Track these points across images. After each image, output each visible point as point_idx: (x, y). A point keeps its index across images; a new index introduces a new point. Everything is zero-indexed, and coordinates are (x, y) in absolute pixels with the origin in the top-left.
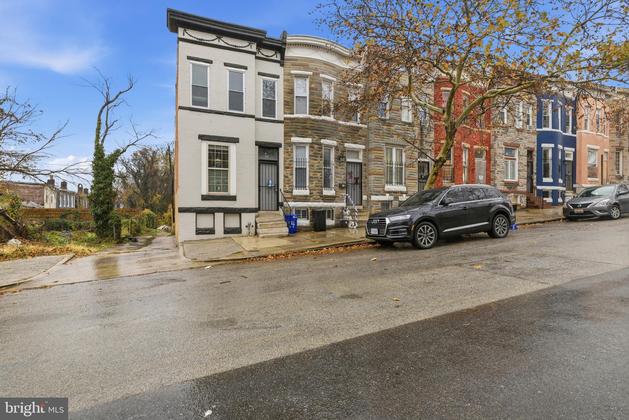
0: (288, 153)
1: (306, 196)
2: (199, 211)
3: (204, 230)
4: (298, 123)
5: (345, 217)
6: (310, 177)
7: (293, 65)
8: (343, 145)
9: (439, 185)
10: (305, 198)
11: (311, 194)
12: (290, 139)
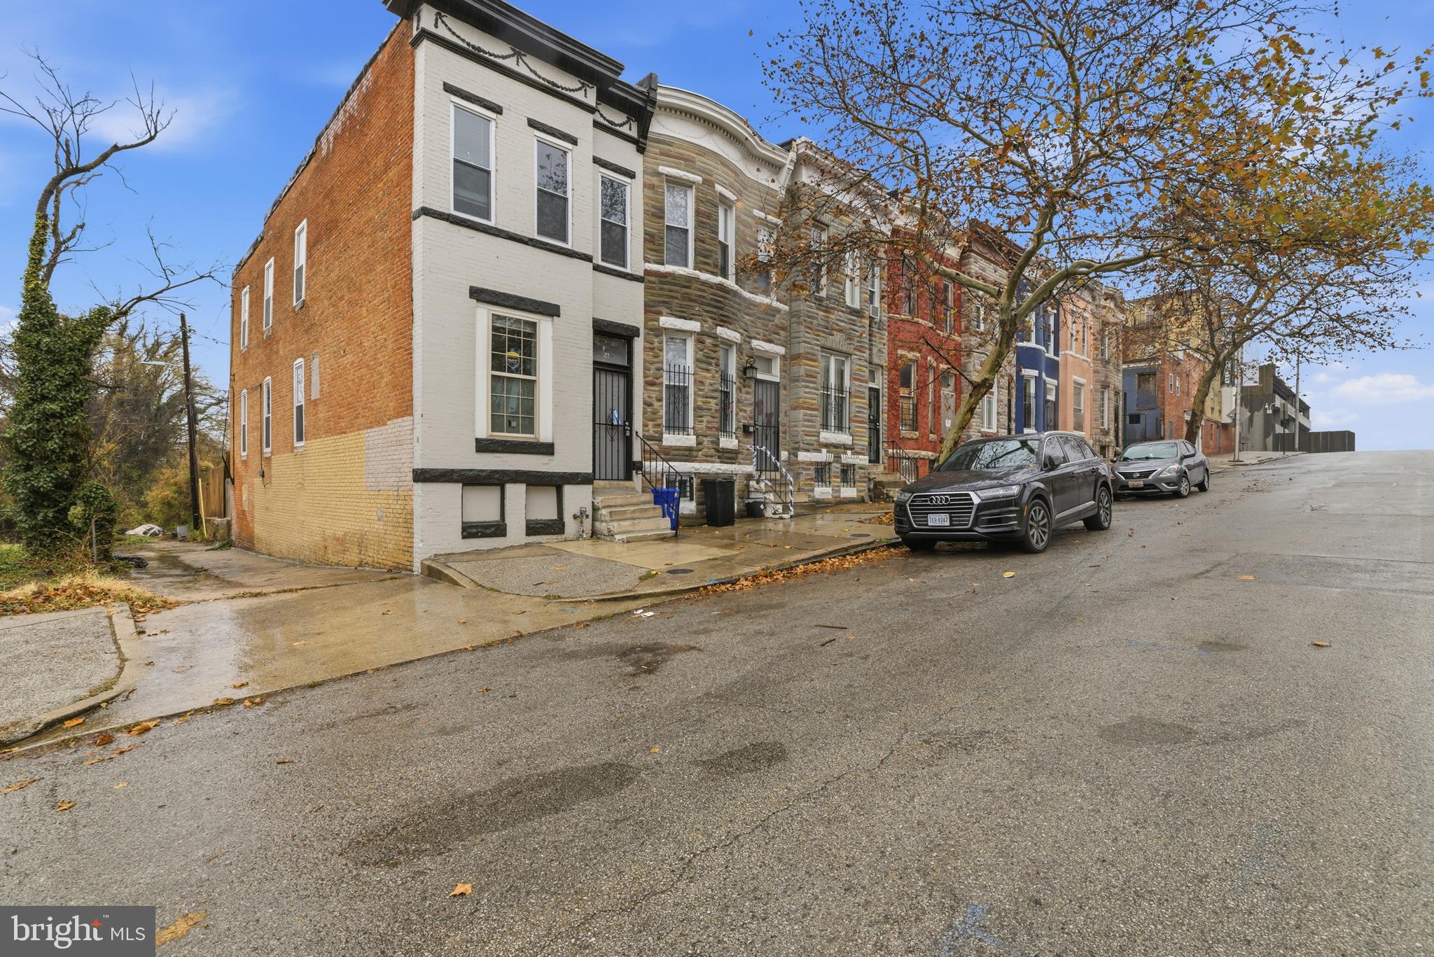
0: (653, 351)
1: (690, 449)
2: (471, 480)
3: (482, 527)
4: (675, 285)
5: (753, 495)
6: (697, 408)
7: (662, 154)
8: (749, 343)
9: (895, 433)
10: (687, 453)
11: (699, 443)
12: (658, 320)
